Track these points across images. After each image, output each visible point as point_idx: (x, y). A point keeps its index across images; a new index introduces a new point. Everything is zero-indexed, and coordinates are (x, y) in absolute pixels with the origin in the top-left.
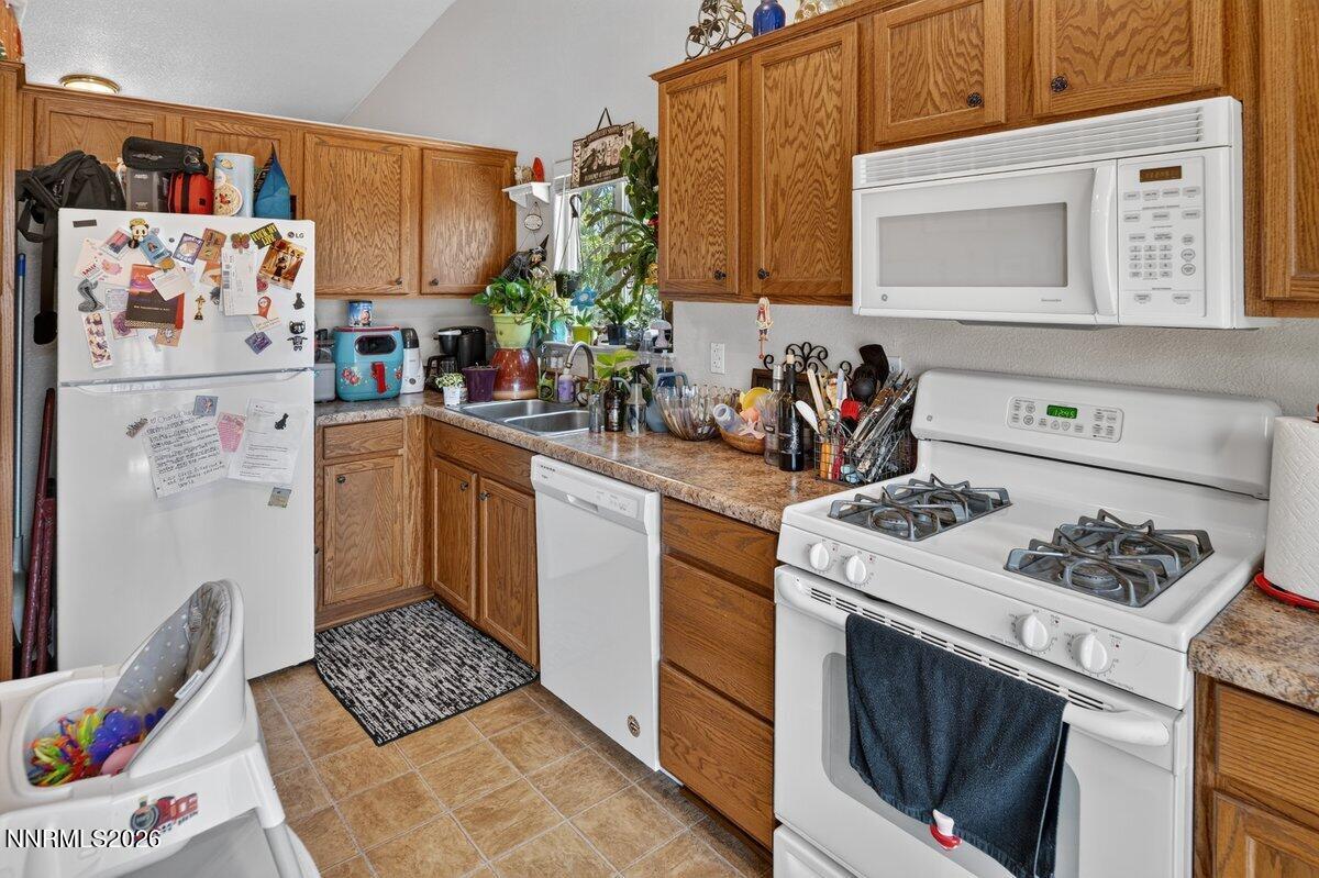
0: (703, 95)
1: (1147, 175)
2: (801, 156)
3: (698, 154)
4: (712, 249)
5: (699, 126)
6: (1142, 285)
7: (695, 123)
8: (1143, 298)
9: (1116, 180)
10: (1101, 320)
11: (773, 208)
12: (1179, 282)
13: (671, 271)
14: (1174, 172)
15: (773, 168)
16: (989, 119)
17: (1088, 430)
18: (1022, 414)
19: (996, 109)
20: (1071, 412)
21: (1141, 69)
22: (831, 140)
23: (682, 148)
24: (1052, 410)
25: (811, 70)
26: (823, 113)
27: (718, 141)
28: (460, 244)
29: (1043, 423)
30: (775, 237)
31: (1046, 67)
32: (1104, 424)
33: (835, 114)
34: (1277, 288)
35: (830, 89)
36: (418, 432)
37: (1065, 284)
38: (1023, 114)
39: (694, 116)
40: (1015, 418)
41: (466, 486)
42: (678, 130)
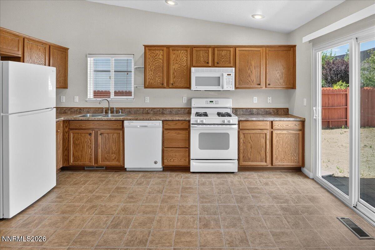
0: (157, 52)
1: (228, 75)
2: (179, 66)
3: (156, 62)
4: (159, 79)
5: (156, 57)
6: (227, 86)
7: (155, 56)
8: (227, 87)
9: (225, 75)
10: (223, 90)
11: (174, 73)
12: (230, 86)
13: (148, 83)
14: (230, 75)
15: (174, 67)
16: (209, 65)
17: (215, 103)
19: (210, 64)
20: (213, 102)
21: (226, 63)
22: (185, 64)
23: (152, 60)
24: (210, 102)
25: (181, 53)
26: (183, 60)
27: (161, 61)
29: (209, 103)
30: (174, 78)
31: (216, 60)
32: (216, 102)
33: (186, 60)
34: (237, 86)
35: (185, 56)
36: (62, 125)
37: (219, 86)
38: (214, 66)
39: (155, 55)
40: (206, 103)
41: (90, 134)
42: (151, 57)
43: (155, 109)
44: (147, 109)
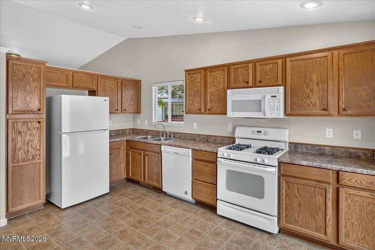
0: (196, 75)
1: (272, 97)
2: (216, 89)
3: (195, 86)
4: (198, 105)
5: (195, 81)
6: (271, 112)
8: (271, 114)
9: (268, 97)
10: (266, 117)
11: (211, 97)
12: (276, 112)
13: (189, 108)
14: (276, 96)
15: (211, 90)
16: (249, 86)
17: (263, 135)
18: (253, 132)
19: (250, 84)
20: (260, 132)
21: (271, 81)
22: (222, 86)
23: (191, 85)
24: (258, 132)
25: (218, 74)
26: (220, 81)
27: (199, 84)
28: (130, 101)
29: (256, 134)
30: (211, 103)
31: (258, 79)
32: (265, 133)
33: (223, 82)
34: (288, 113)
35: (222, 77)
36: (125, 144)
37: (261, 112)
38: (254, 86)
39: (193, 79)
40: (252, 133)
41: (140, 154)
42: (190, 81)
43: (201, 136)
44: (194, 135)
